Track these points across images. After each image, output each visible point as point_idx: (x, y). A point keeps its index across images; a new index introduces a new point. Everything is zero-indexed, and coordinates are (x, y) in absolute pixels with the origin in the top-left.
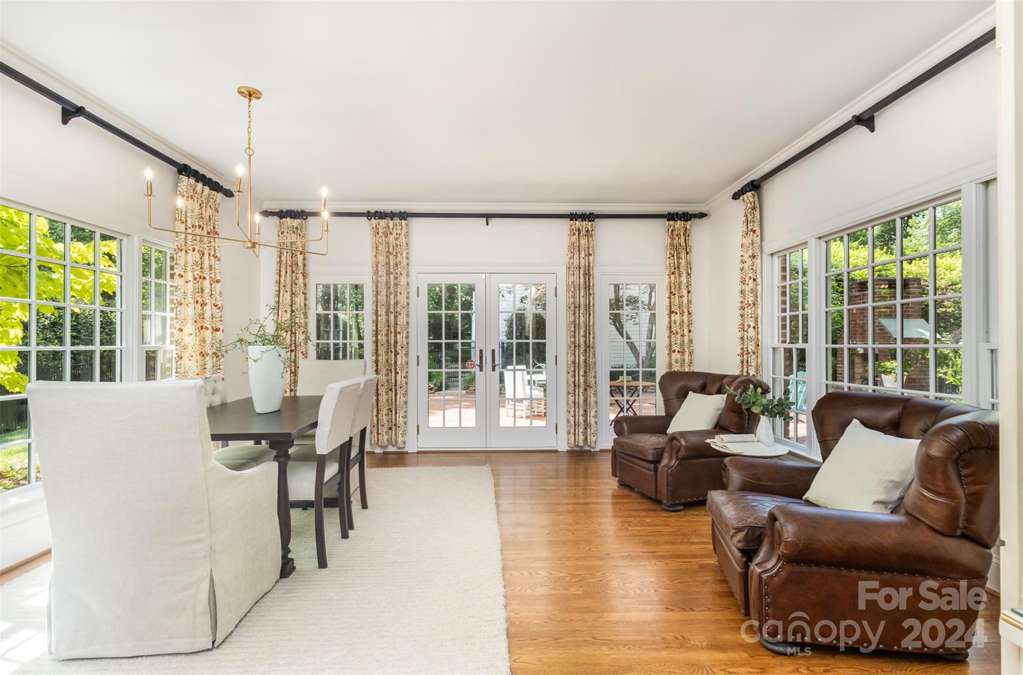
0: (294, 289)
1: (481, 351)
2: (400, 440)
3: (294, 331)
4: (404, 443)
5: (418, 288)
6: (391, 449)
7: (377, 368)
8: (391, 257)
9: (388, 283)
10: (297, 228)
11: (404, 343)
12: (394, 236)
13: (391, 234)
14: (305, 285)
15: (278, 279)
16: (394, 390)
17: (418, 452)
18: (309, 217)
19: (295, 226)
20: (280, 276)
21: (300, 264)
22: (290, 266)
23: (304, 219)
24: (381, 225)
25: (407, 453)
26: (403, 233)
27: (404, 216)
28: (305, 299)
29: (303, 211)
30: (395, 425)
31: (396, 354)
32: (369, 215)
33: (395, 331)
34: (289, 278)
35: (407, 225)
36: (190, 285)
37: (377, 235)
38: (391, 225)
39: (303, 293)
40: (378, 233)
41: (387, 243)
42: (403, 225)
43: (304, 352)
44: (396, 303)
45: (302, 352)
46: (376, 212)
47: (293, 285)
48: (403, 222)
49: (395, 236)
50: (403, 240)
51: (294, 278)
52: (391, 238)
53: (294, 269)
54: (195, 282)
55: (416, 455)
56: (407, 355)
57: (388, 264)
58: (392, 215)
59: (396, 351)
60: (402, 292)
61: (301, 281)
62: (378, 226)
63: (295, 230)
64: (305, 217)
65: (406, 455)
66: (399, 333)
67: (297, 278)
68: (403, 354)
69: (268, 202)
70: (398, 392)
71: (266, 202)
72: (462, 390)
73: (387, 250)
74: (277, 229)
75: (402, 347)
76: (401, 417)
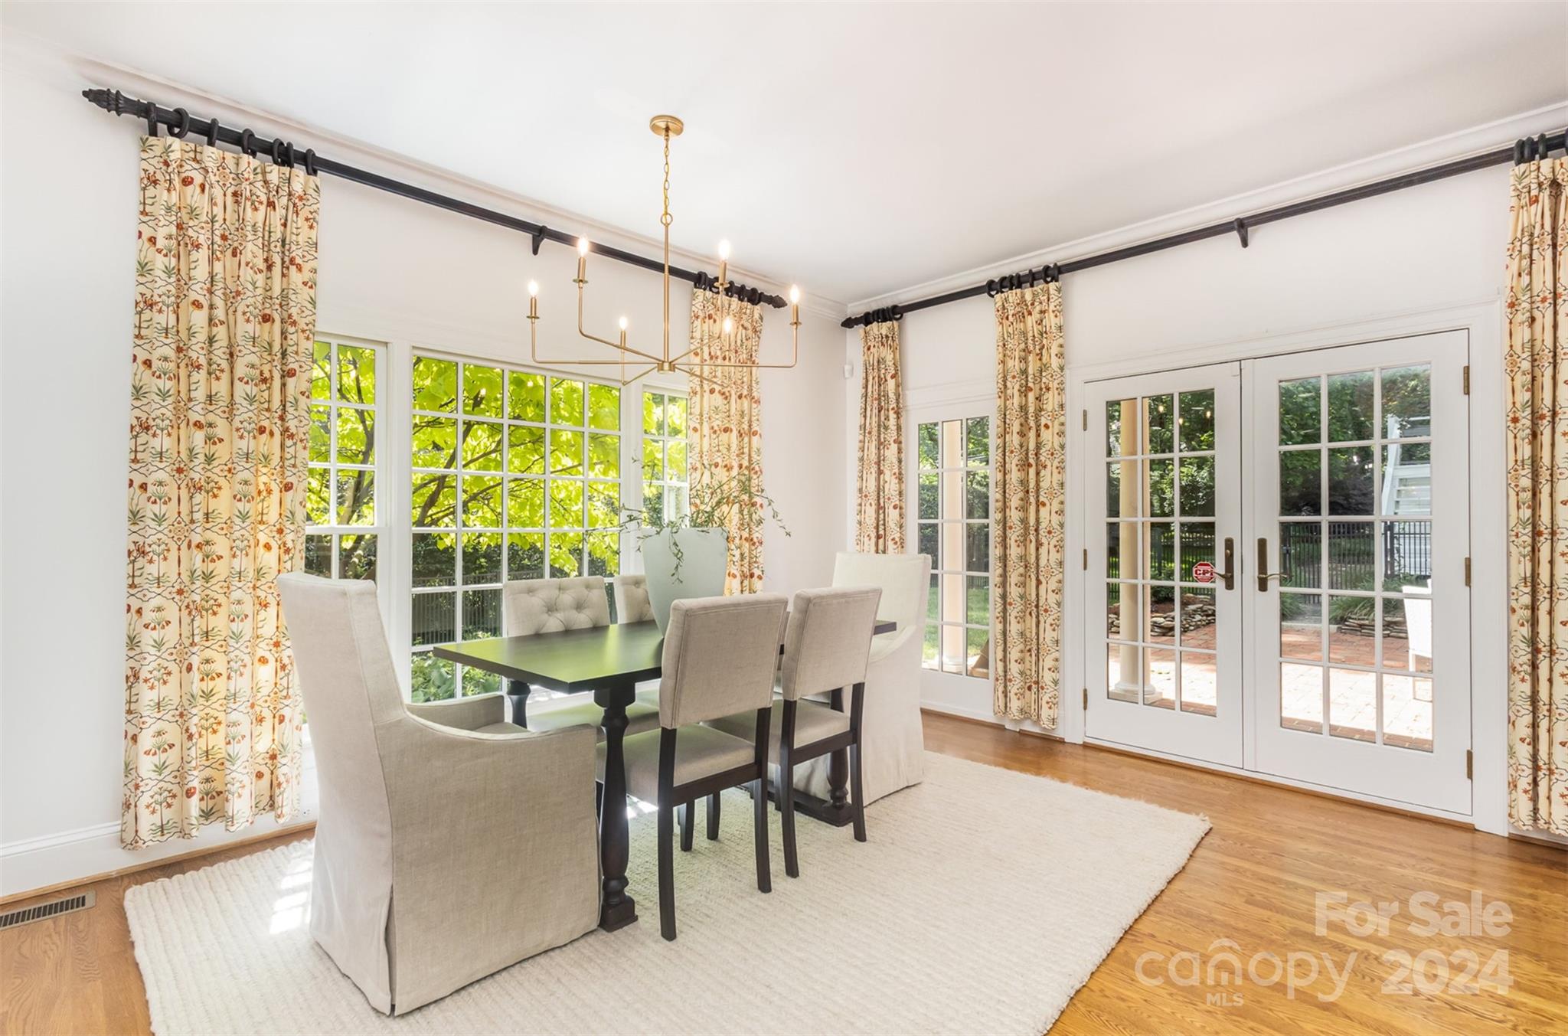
0: (882, 436)
1: (1229, 544)
2: (1045, 713)
3: (882, 505)
4: (1054, 721)
5: (1085, 413)
6: (1028, 727)
7: (1005, 571)
8: (1031, 358)
9: (1023, 408)
10: (887, 337)
11: (1055, 523)
12: (1036, 316)
13: (1030, 314)
14: (899, 428)
15: (863, 422)
16: (1034, 616)
17: (1086, 746)
18: (904, 314)
19: (884, 334)
20: (865, 417)
21: (892, 395)
22: (876, 399)
23: (897, 319)
24: (1011, 301)
25: (1062, 742)
26: (1052, 307)
27: (1051, 273)
28: (900, 451)
29: (895, 307)
30: (1037, 683)
31: (1039, 545)
32: (991, 287)
33: (1037, 501)
34: (875, 419)
35: (1059, 290)
36: (706, 441)
37: (1004, 321)
38: (1028, 297)
39: (895, 441)
40: (1007, 318)
41: (1024, 333)
42: (1052, 291)
43: (897, 539)
44: (1038, 446)
45: (893, 539)
46: (1003, 279)
47: (882, 430)
48: (1052, 285)
49: (1038, 316)
50: (1051, 321)
51: (883, 419)
52: (1030, 321)
53: (883, 404)
54: (715, 436)
55: (1080, 751)
56: (1060, 547)
57: (1024, 372)
58: (1032, 278)
59: (1037, 540)
60: (1050, 424)
61: (892, 422)
62: (1006, 305)
63: (884, 340)
64: (898, 316)
65: (1060, 747)
66: (1044, 504)
67: (887, 418)
68: (1052, 546)
69: (852, 304)
70: (1041, 618)
71: (849, 305)
72: (1330, 623)
73: (1023, 346)
74: (862, 343)
75: (1050, 532)
76: (1046, 669)
